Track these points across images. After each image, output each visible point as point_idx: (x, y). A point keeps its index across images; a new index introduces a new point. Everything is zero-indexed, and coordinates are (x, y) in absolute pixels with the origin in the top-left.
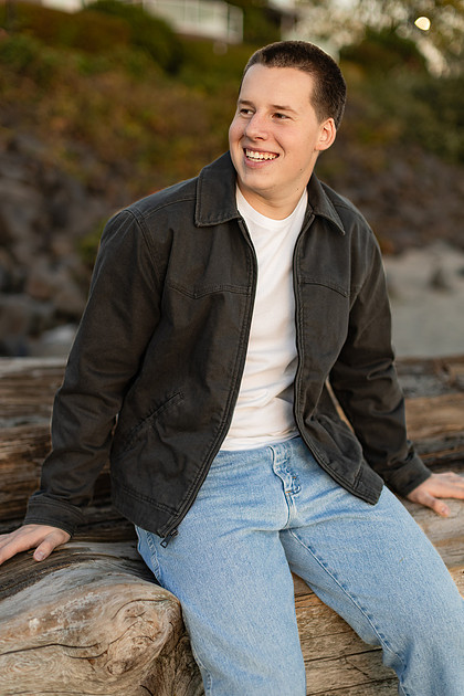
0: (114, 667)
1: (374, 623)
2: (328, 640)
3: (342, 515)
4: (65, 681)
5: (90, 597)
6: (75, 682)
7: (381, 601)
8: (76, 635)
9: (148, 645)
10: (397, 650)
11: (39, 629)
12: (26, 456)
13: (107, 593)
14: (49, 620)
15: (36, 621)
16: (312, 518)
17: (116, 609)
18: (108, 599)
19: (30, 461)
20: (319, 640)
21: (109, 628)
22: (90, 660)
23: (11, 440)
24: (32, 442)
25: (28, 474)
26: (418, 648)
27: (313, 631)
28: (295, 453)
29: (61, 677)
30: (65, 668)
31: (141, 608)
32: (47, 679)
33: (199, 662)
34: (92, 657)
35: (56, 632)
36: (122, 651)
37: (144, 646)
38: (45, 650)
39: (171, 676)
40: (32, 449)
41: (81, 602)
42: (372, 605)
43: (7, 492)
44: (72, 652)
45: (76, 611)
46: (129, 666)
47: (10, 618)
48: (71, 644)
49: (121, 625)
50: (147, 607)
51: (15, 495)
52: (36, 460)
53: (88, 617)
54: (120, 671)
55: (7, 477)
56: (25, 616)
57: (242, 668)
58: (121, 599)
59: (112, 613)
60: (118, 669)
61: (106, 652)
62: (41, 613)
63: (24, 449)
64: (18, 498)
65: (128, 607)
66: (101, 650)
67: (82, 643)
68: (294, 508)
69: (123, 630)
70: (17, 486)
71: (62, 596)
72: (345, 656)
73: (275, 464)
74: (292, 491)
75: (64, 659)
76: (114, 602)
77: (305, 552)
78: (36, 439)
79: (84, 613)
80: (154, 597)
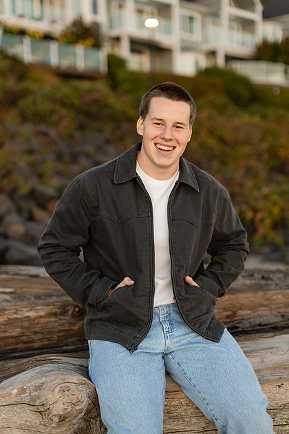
0: (54, 418)
1: (210, 407)
2: (194, 420)
3: (195, 345)
4: (28, 423)
5: (44, 379)
6: (34, 424)
7: (212, 395)
8: (34, 399)
9: (72, 407)
10: (222, 424)
11: (17, 395)
12: (55, 314)
13: (52, 378)
14: (23, 391)
15: (16, 391)
16: (179, 346)
17: (54, 386)
18: (52, 381)
19: (56, 317)
20: (188, 419)
21: (50, 396)
22: (40, 413)
23: (48, 306)
24: (59, 307)
25: (54, 324)
26: (231, 423)
27: (183, 413)
28: (173, 310)
29: (27, 421)
30: (29, 416)
31: (69, 387)
32: (19, 422)
33: (103, 421)
34: (42, 411)
35: (25, 397)
36: (58, 409)
37: (70, 408)
38: (18, 406)
39: (97, 430)
40: (58, 311)
41: (38, 382)
42: (207, 397)
43: (42, 333)
44: (32, 408)
45: (35, 386)
46: (62, 419)
47: (4, 388)
48: (31, 404)
49: (57, 395)
50: (72, 386)
51: (46, 335)
52: (60, 317)
53: (40, 389)
54: (57, 421)
55: (43, 325)
56: (11, 387)
57: (121, 425)
58: (58, 381)
59: (52, 388)
60: (56, 419)
61: (48, 409)
62: (19, 387)
63: (54, 311)
64: (48, 336)
65: (61, 385)
66: (46, 408)
67: (37, 404)
68: (168, 341)
69: (58, 397)
70: (48, 330)
71: (32, 378)
72: (206, 431)
73: (161, 316)
74: (168, 331)
75: (28, 411)
76: (54, 382)
77: (176, 366)
78: (61, 306)
79: (39, 388)
80: (77, 382)
